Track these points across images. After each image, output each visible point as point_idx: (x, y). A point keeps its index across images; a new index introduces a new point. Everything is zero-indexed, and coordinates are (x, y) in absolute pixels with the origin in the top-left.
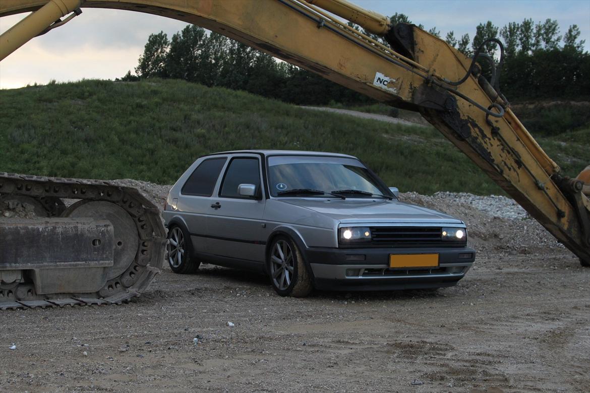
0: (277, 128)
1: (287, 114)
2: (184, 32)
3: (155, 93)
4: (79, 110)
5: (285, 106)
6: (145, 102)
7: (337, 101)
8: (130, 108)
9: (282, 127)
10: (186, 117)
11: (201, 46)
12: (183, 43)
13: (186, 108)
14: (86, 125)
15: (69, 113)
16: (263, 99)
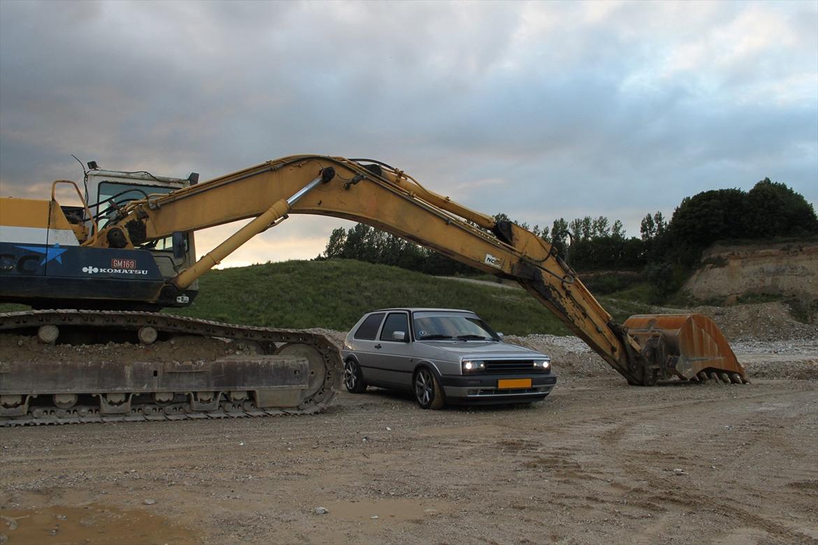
0: (419, 292)
1: (427, 282)
2: (356, 228)
3: (337, 268)
4: (286, 280)
5: (424, 276)
6: (330, 275)
7: (461, 272)
8: (320, 279)
9: (423, 291)
10: (358, 285)
11: (368, 237)
12: (356, 234)
13: (357, 278)
14: (290, 291)
15: (280, 283)
16: (410, 272)
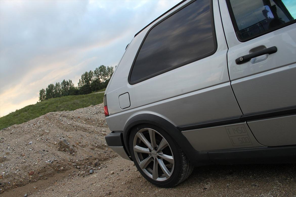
0: (82, 102)
1: (83, 97)
2: (48, 87)
3: (46, 103)
4: (26, 115)
5: (81, 96)
6: (44, 107)
7: (94, 91)
8: (40, 109)
9: (83, 101)
10: (57, 107)
11: (54, 89)
12: (49, 89)
13: (56, 104)
14: (30, 118)
15: (24, 116)
16: (75, 96)
